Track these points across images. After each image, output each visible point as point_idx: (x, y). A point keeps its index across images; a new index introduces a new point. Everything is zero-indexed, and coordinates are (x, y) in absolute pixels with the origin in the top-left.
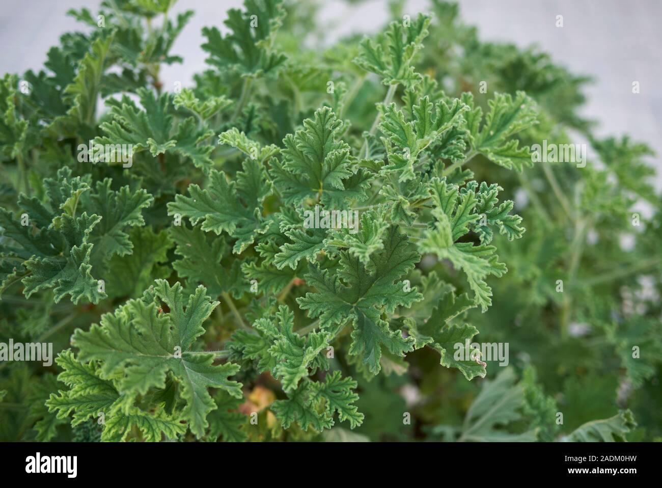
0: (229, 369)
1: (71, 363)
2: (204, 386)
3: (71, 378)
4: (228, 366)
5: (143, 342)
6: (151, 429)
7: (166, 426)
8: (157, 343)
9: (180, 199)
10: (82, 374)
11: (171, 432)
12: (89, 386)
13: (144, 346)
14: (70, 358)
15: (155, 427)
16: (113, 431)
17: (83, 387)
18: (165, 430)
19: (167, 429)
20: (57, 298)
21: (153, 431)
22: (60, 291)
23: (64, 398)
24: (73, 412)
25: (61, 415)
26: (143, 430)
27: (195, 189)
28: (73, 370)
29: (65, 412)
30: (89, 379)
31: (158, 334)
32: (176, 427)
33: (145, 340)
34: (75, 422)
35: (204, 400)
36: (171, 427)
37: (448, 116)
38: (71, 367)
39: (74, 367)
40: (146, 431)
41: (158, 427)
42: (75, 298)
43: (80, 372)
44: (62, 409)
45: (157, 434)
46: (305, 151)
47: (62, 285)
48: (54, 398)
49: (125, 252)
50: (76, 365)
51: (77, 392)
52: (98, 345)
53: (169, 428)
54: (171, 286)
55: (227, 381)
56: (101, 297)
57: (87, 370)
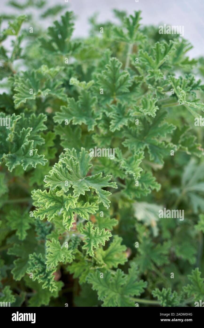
0: (108, 178)
1: (41, 194)
2: (100, 188)
3: (43, 200)
4: (108, 177)
5: (71, 176)
6: (82, 213)
7: (89, 209)
8: (75, 175)
9: (58, 114)
10: (47, 198)
11: (92, 211)
12: (51, 202)
13: (72, 177)
14: (40, 192)
15: (83, 211)
16: (67, 218)
17: (49, 203)
18: (89, 211)
19: (90, 210)
20: (25, 168)
21: (84, 213)
22: (25, 165)
23: (40, 211)
24: (46, 216)
25: (42, 218)
26: (80, 214)
27: (64, 108)
28: (42, 197)
29: (43, 216)
30: (50, 199)
31: (75, 171)
32: (94, 208)
33: (71, 175)
34: (49, 219)
35: (103, 193)
36: (91, 209)
37: (169, 48)
38: (41, 196)
39: (42, 196)
40: (81, 214)
41: (85, 211)
42: (34, 165)
43: (45, 197)
44: (41, 216)
45: (86, 214)
46: (108, 79)
47: (24, 162)
48: (36, 212)
49: (42, 143)
50: (43, 194)
51: (48, 205)
52: (56, 181)
53: (91, 210)
54: (71, 150)
55: (108, 183)
56: (45, 162)
57: (48, 195)
